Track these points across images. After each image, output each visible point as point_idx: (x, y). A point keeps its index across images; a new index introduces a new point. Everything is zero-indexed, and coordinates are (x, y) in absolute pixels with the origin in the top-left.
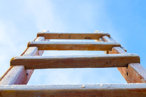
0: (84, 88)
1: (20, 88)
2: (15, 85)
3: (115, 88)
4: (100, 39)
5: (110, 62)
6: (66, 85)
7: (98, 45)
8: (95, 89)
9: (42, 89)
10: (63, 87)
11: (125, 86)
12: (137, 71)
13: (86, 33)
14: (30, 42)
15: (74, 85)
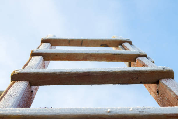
0: (110, 113)
1: (28, 112)
2: (21, 109)
3: (150, 114)
4: (120, 47)
5: (137, 77)
6: (87, 109)
7: (119, 54)
8: (124, 115)
9: (56, 113)
10: (82, 112)
11: (162, 110)
12: (171, 90)
13: (102, 39)
14: (33, 50)
15: (96, 109)
